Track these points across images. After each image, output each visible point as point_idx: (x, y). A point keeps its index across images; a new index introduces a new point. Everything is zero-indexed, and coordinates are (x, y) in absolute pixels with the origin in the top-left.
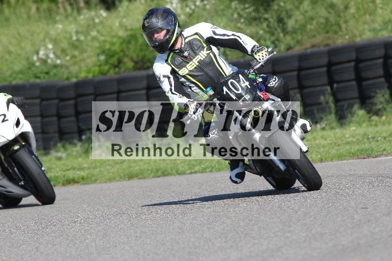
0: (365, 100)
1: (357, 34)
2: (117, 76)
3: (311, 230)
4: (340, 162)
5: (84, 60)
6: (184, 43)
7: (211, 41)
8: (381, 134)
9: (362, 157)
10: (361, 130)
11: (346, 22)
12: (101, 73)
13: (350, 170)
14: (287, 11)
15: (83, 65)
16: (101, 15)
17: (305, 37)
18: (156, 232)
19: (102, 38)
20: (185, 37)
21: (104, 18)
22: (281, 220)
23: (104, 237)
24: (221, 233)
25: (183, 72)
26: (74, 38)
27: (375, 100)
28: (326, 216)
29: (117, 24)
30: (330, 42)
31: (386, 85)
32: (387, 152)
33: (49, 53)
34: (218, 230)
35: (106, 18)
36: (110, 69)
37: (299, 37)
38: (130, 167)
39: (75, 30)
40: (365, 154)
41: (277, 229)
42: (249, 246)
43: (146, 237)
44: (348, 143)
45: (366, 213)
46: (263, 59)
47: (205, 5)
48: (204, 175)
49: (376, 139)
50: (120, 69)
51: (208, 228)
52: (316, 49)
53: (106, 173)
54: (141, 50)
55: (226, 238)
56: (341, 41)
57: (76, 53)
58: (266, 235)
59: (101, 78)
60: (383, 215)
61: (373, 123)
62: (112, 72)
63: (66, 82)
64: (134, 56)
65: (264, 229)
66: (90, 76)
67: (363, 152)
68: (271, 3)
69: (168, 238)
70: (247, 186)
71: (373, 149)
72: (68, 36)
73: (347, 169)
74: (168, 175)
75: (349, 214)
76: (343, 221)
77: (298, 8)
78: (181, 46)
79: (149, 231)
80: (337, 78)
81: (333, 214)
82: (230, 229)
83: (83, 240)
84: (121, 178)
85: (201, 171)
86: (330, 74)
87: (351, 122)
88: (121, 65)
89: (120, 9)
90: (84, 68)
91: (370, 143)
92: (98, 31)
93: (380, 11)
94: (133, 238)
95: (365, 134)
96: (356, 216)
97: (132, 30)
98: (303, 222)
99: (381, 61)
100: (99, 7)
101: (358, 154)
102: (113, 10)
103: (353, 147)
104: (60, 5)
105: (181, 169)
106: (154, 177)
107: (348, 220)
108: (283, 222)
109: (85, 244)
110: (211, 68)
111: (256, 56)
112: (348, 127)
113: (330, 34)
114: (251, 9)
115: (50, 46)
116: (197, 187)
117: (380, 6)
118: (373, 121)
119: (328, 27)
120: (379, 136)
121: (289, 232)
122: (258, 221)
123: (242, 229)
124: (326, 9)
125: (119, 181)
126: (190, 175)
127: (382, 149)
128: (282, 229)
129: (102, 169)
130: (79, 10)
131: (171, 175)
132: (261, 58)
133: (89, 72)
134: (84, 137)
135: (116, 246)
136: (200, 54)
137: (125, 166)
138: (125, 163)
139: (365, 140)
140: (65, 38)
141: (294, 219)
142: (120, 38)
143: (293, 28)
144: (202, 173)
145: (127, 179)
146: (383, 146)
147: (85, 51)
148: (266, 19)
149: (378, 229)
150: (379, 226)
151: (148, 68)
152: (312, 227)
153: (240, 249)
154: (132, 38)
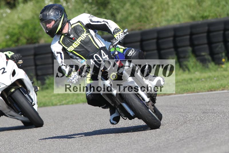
1: (158, 23)
3: (132, 138)
6: (70, 28)
11: (151, 16)
12: (7, 46)
14: (116, 10)
16: (7, 12)
19: (7, 26)
25: (70, 49)
29: (16, 17)
30: (142, 27)
31: (174, 53)
35: (10, 13)
42: (95, 147)
46: (120, 38)
47: (68, 6)
50: (18, 44)
52: (133, 32)
54: (31, 32)
55: (82, 143)
56: (148, 27)
58: (105, 141)
62: (13, 45)
64: (27, 36)
77: (123, 7)
78: (68, 30)
80: (146, 48)
88: (19, 41)
89: (18, 8)
92: (5, 21)
93: (171, 9)
97: (25, 20)
99: (172, 38)
102: (14, 9)
105: (54, 102)
110: (89, 45)
111: (115, 36)
113: (142, 23)
114: (96, 8)
116: (64, 113)
117: (172, 6)
119: (140, 19)
121: (119, 139)
124: (140, 8)
132: (118, 37)
136: (81, 36)
142: (18, 25)
150: (171, 136)
151: (35, 43)
152: (132, 136)
153: (89, 149)
154: (25, 25)
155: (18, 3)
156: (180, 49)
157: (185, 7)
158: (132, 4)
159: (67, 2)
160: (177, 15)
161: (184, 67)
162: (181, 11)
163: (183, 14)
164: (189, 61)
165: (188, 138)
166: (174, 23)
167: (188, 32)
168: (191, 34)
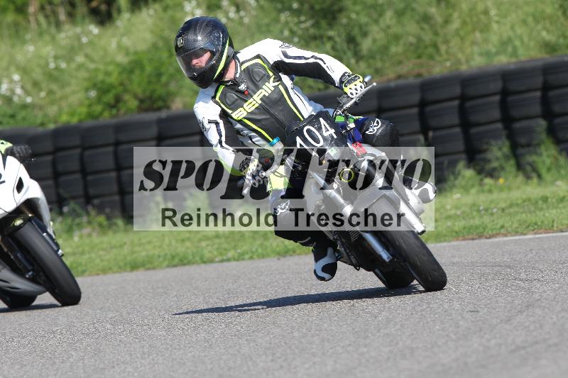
0: (474, 155)
1: (463, 60)
2: (114, 121)
3: (397, 343)
4: (439, 245)
5: (65, 97)
6: (239, 71)
7: (279, 67)
8: (498, 203)
9: (471, 237)
10: (468, 199)
11: (446, 42)
12: (91, 115)
13: (452, 256)
14: (360, 27)
15: (64, 104)
16: (91, 32)
17: (387, 65)
18: (171, 346)
19: (92, 66)
20: (241, 61)
21: (95, 36)
22: (353, 329)
23: (95, 354)
24: (266, 349)
25: (238, 114)
26: (52, 65)
27: (489, 155)
28: (418, 323)
29: (114, 45)
30: (424, 71)
31: (504, 133)
32: (507, 230)
33: (15, 88)
34: (261, 344)
35: (98, 36)
36: (103, 110)
37: (379, 65)
38: (133, 252)
39: (53, 53)
40: (475, 234)
41: (347, 342)
42: (307, 366)
43: (157, 354)
44: (449, 217)
45: (475, 318)
46: (356, 94)
47: (241, 18)
48: (242, 264)
49: (490, 211)
50: (118, 110)
51: (247, 340)
52: (402, 82)
53: (98, 261)
54: (149, 82)
55: (274, 354)
56: (439, 69)
57: (54, 87)
58: (331, 351)
59: (90, 123)
60: (502, 321)
61: (486, 188)
62: (106, 114)
63: (40, 129)
64: (139, 91)
65: (328, 342)
66: (75, 120)
67: (471, 231)
68: (338, 15)
69: (189, 355)
70: (304, 279)
71: (487, 227)
72: (43, 62)
73: (449, 255)
74: (189, 263)
75: (452, 319)
76: (443, 330)
77: (376, 22)
79: (162, 344)
80: (434, 122)
81: (429, 320)
82: (280, 342)
83: (65, 359)
84: (120, 267)
85: (237, 258)
86: (423, 117)
87: (454, 186)
88: (120, 105)
89: (119, 23)
90: (66, 110)
91: (481, 217)
92: (87, 56)
93: (495, 26)
94: (138, 355)
95: (474, 205)
96: (461, 323)
97: (136, 53)
98: (386, 332)
99: (497, 98)
100: (87, 21)
101: (465, 233)
102: (108, 25)
103: (456, 224)
104: (32, 19)
105: (207, 255)
106: (168, 266)
107: (451, 329)
108: (356, 332)
109: (68, 364)
110: (281, 108)
111: (346, 90)
112: (449, 195)
113: (424, 60)
114: (309, 24)
115: (16, 77)
116: (231, 281)
117: (496, 18)
118: (486, 185)
119: (418, 49)
120: (495, 207)
121: (366, 346)
122: (320, 330)
123: (296, 342)
124: (418, 22)
125: (117, 272)
126: (221, 264)
127: (499, 226)
128: (354, 342)
129: (93, 255)
130: (58, 25)
131: (193, 263)
132: (354, 92)
133: (72, 114)
134: (65, 209)
135: (113, 367)
136: (264, 87)
137: (126, 250)
138: (126, 247)
139: (475, 213)
140: (39, 66)
141: (372, 327)
142: (118, 65)
143: (370, 51)
144: (238, 260)
145: (129, 269)
146: (501, 222)
147: (69, 84)
148: (330, 38)
149: (493, 342)
150: (495, 338)
151: (159, 109)
152: (399, 338)
153: (293, 371)
154: (136, 65)
155: (119, 11)
156: (517, 125)
157: (530, 19)
158: (400, 14)
159: (238, 9)
160: (510, 40)
161: (529, 168)
162: (519, 30)
163: (526, 39)
164: (540, 155)
165: (537, 343)
166: (503, 60)
167: (539, 81)
168: (546, 88)
